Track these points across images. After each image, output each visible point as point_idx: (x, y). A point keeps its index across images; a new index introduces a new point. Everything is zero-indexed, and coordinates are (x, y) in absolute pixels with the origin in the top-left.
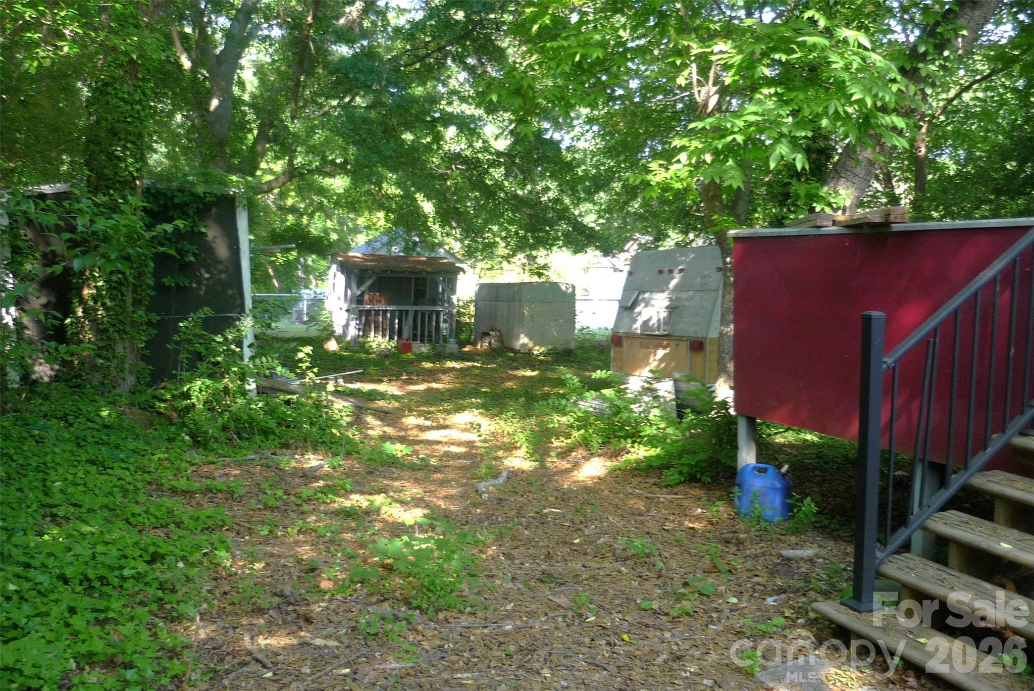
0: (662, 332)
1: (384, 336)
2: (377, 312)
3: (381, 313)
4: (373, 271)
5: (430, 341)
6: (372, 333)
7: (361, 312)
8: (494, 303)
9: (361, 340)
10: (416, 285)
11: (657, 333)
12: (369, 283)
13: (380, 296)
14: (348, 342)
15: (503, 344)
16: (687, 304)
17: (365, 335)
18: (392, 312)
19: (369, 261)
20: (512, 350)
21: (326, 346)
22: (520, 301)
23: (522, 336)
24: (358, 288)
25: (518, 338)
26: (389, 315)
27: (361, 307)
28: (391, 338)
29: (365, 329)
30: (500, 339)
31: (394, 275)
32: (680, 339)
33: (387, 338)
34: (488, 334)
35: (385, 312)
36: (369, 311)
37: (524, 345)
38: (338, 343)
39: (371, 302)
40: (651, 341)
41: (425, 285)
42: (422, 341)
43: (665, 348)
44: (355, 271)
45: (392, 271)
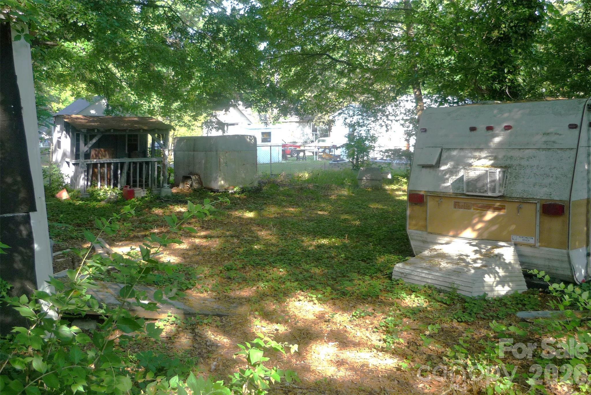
0: (497, 194)
1: (109, 184)
2: (102, 165)
3: (106, 165)
4: (98, 130)
5: (147, 185)
6: (99, 184)
7: (88, 165)
8: (192, 153)
9: (90, 189)
10: (129, 140)
11: (490, 194)
12: (94, 141)
13: (105, 151)
14: (79, 192)
15: (202, 186)
16: (524, 163)
17: (93, 185)
18: (116, 164)
19: (91, 122)
20: (212, 190)
21: (58, 195)
22: (217, 151)
23: (220, 179)
24: (85, 145)
25: (216, 179)
26: (112, 167)
27: (89, 161)
28: (115, 185)
29: (93, 178)
30: (200, 182)
31: (117, 133)
32: (524, 201)
33: (112, 187)
34: (190, 178)
35: (109, 164)
36: (95, 165)
37: (222, 186)
38: (68, 192)
39: (97, 156)
40: (473, 202)
41: (136, 140)
42: (141, 186)
43: (496, 209)
44: (83, 130)
45: (115, 130)
